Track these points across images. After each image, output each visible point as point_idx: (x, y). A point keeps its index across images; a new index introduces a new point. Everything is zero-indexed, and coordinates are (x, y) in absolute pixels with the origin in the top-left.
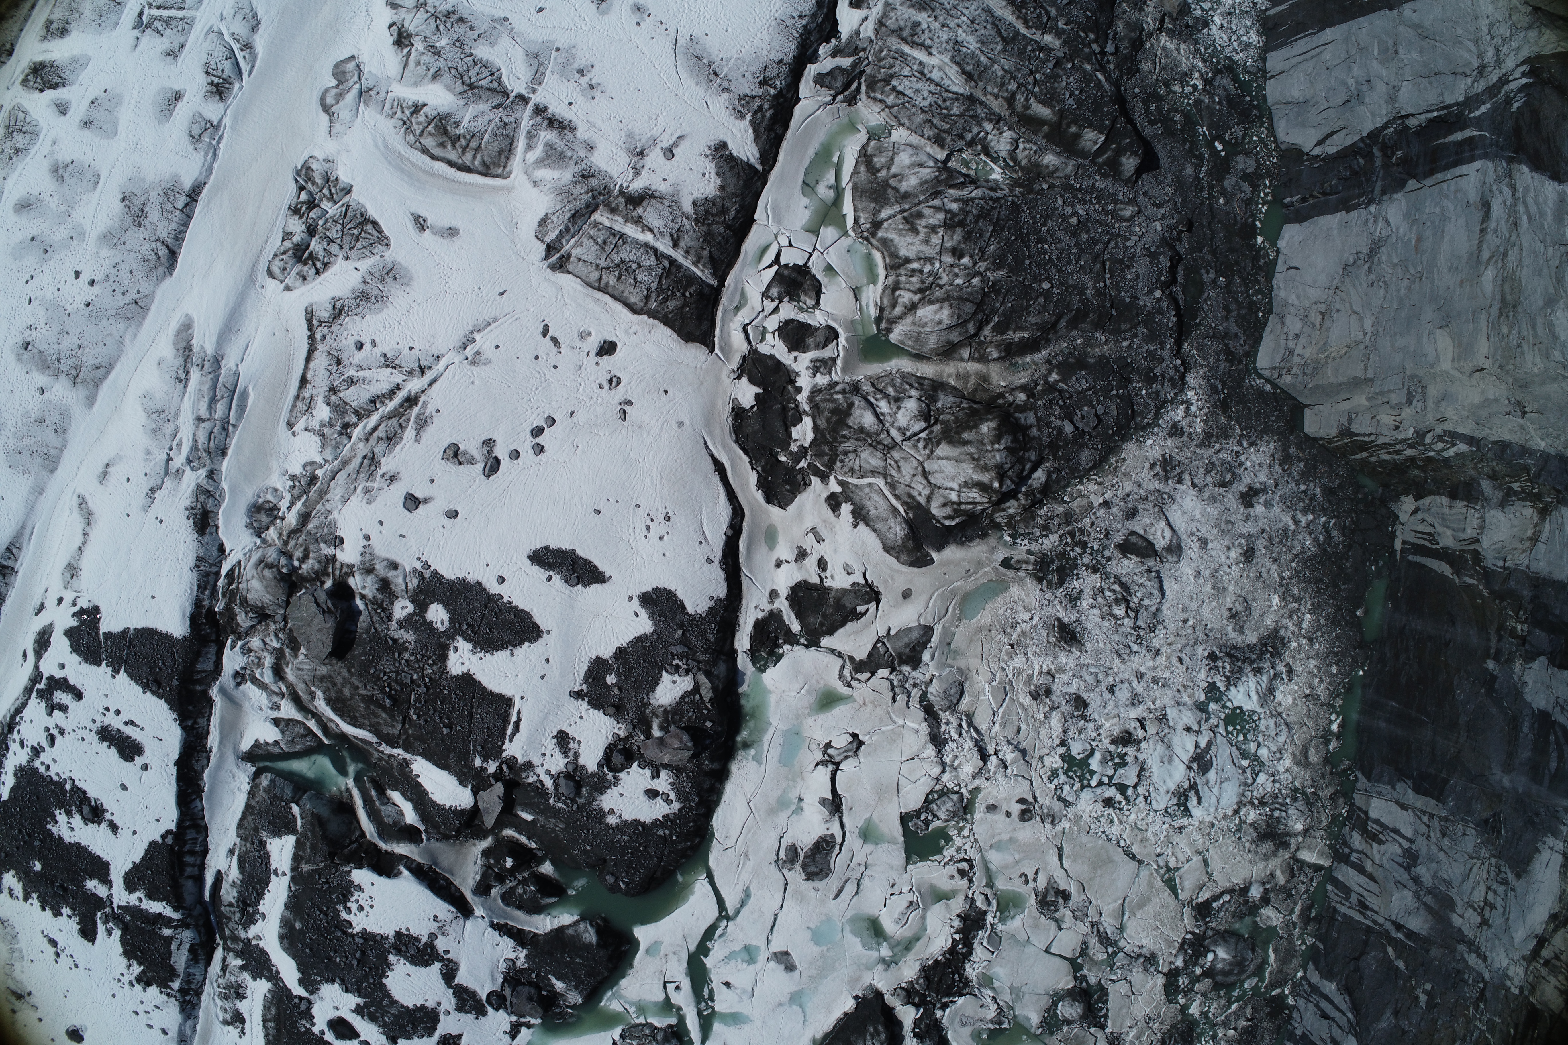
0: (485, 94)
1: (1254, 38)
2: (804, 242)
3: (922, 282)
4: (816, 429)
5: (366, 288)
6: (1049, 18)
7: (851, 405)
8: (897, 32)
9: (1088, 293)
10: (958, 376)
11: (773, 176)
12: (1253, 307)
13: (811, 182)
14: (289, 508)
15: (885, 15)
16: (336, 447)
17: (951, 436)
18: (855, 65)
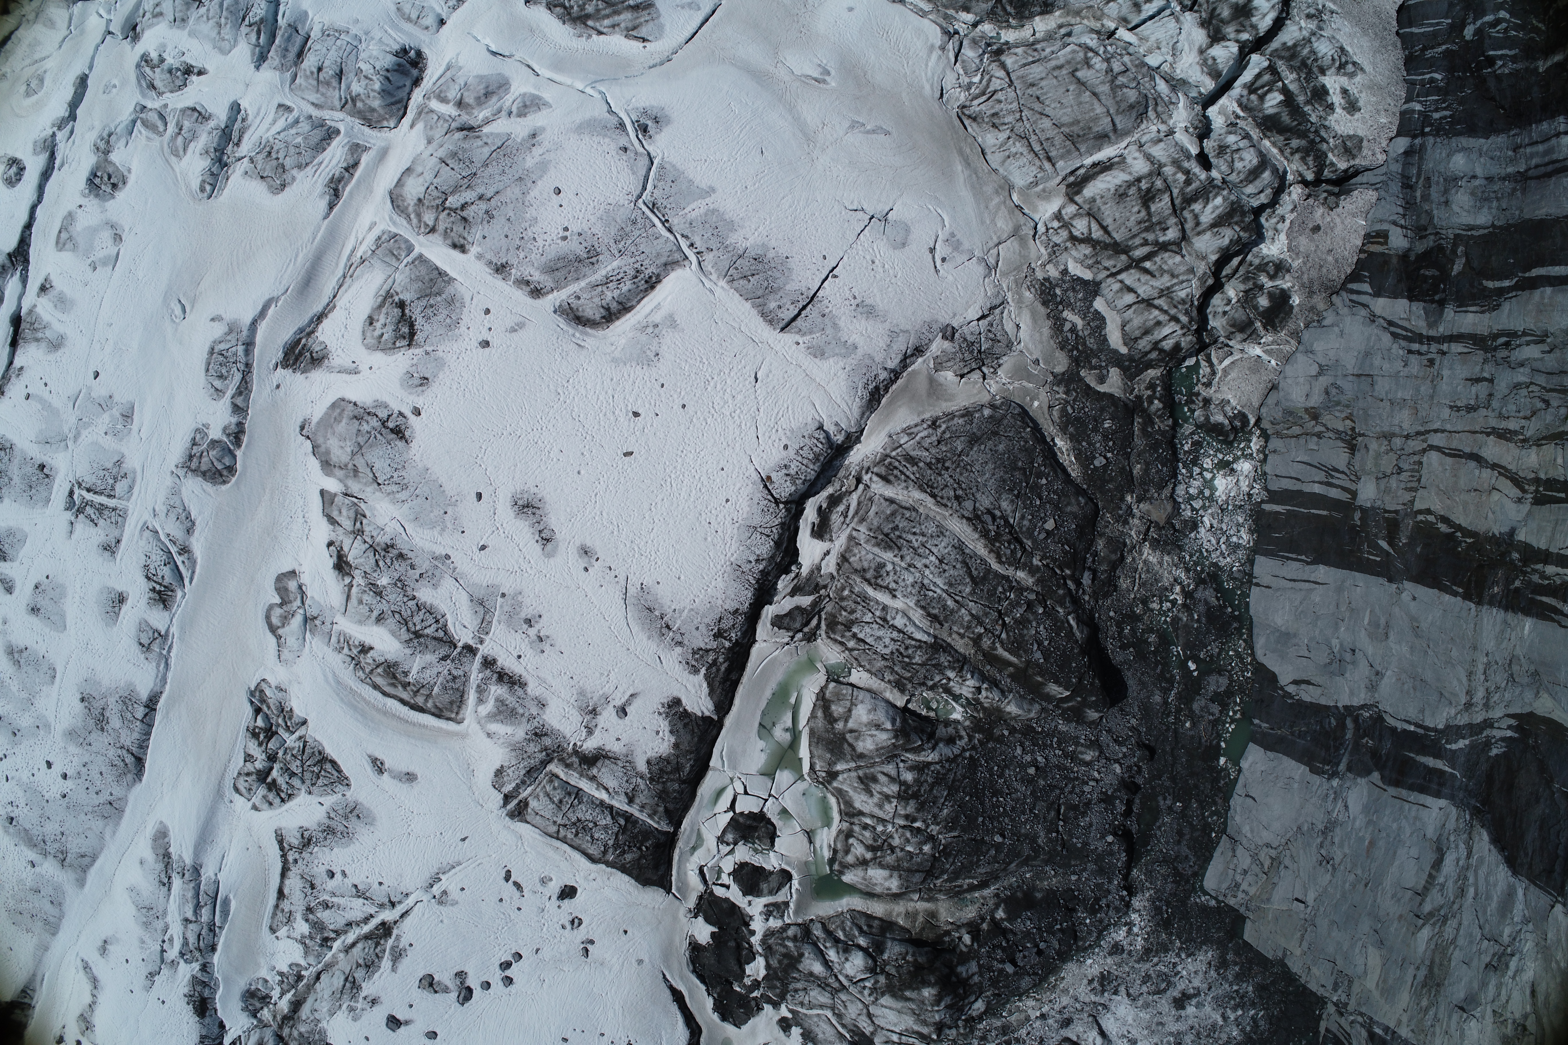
0: (432, 644)
1: (1245, 537)
2: (758, 787)
3: (875, 840)
4: (768, 967)
5: (333, 824)
6: (1024, 550)
7: (802, 955)
8: (862, 572)
9: (1040, 841)
10: (907, 914)
11: (729, 721)
12: (1207, 828)
13: (768, 725)
14: (280, 998)
15: (848, 549)
16: (319, 956)
17: (895, 990)
18: (814, 604)
